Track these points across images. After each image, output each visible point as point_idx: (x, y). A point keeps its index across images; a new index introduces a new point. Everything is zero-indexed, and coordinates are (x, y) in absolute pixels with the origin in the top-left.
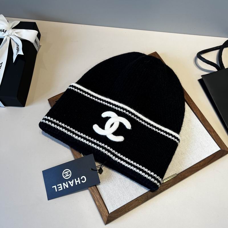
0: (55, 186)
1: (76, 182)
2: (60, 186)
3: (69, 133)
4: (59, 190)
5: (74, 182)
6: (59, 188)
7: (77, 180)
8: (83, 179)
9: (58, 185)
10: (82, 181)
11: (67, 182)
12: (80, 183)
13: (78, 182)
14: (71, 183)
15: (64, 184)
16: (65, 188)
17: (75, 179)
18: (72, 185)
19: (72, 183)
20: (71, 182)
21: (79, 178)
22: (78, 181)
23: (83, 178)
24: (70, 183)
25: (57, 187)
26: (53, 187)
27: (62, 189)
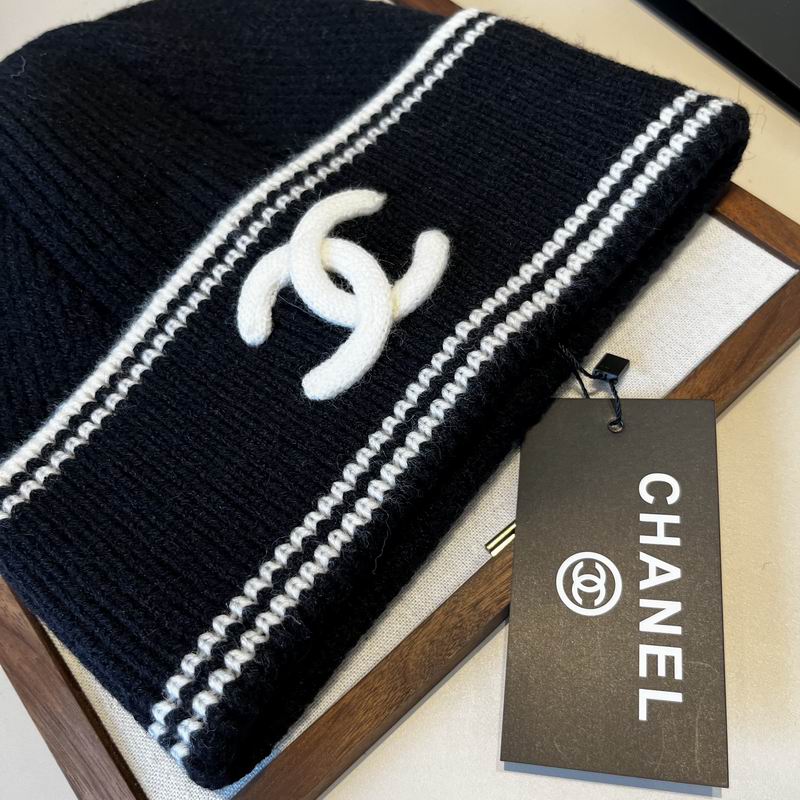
0: (645, 695)
1: (661, 539)
2: (652, 660)
3: (324, 555)
4: (679, 675)
5: (656, 551)
6: (662, 672)
7: (651, 529)
8: (656, 488)
9: (643, 672)
10: (672, 499)
11: (644, 603)
12: (675, 519)
13: (667, 525)
15: (648, 626)
16: (677, 630)
17: (644, 539)
18: (674, 573)
19: (660, 572)
20: (652, 571)
21: (644, 517)
22: (661, 528)
23: (653, 488)
24: (652, 581)
25: (654, 682)
26: (643, 716)
27: (677, 653)
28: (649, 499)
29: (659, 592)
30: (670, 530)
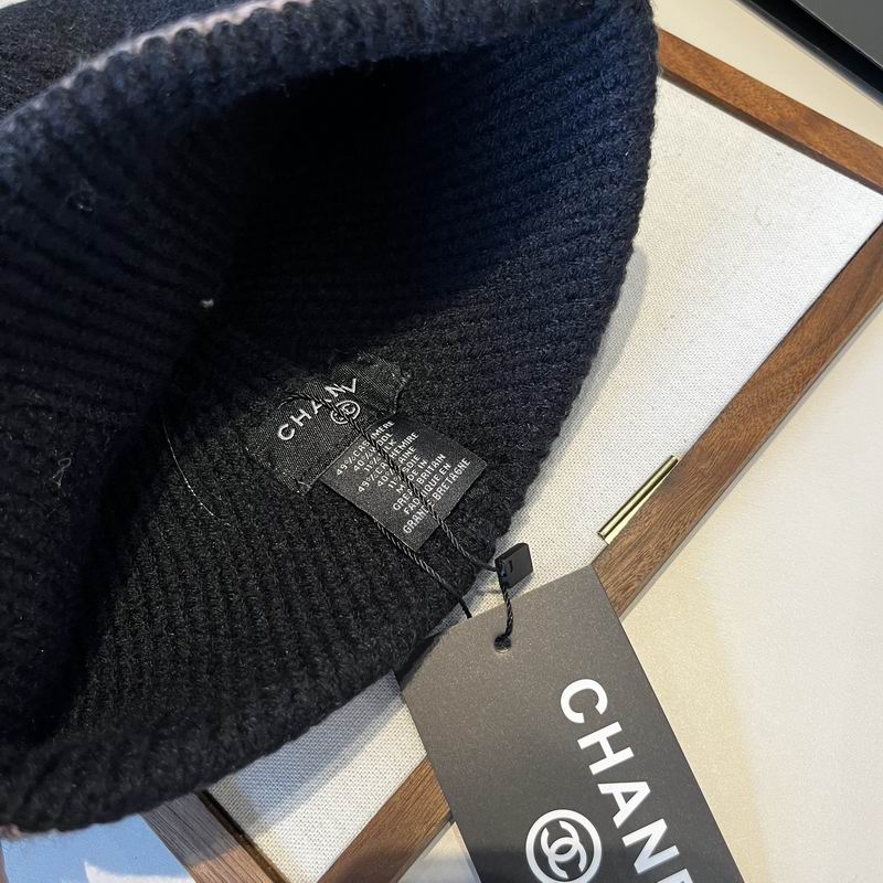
1: (612, 759)
5: (613, 775)
7: (596, 753)
8: (584, 701)
10: (602, 706)
11: (629, 840)
12: (615, 728)
13: (610, 739)
14: (630, 796)
15: (643, 863)
16: (673, 852)
17: (596, 768)
18: (642, 790)
19: (628, 796)
20: (620, 800)
21: (584, 743)
22: (606, 747)
23: (575, 703)
24: (625, 811)
27: (684, 877)
28: (578, 718)
29: (638, 820)
30: (617, 743)
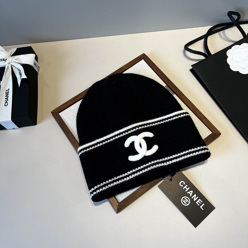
0: (201, 207)
1: (187, 189)
2: (198, 203)
4: (202, 202)
5: (188, 191)
6: (200, 203)
7: (185, 189)
9: (199, 205)
10: (184, 184)
11: (192, 198)
12: (187, 186)
15: (195, 200)
16: (197, 197)
17: (186, 191)
18: (192, 192)
19: (191, 193)
20: (190, 194)
23: (181, 184)
25: (201, 205)
26: (203, 209)
27: (200, 200)
28: (182, 186)
29: (193, 195)
30: (187, 187)
